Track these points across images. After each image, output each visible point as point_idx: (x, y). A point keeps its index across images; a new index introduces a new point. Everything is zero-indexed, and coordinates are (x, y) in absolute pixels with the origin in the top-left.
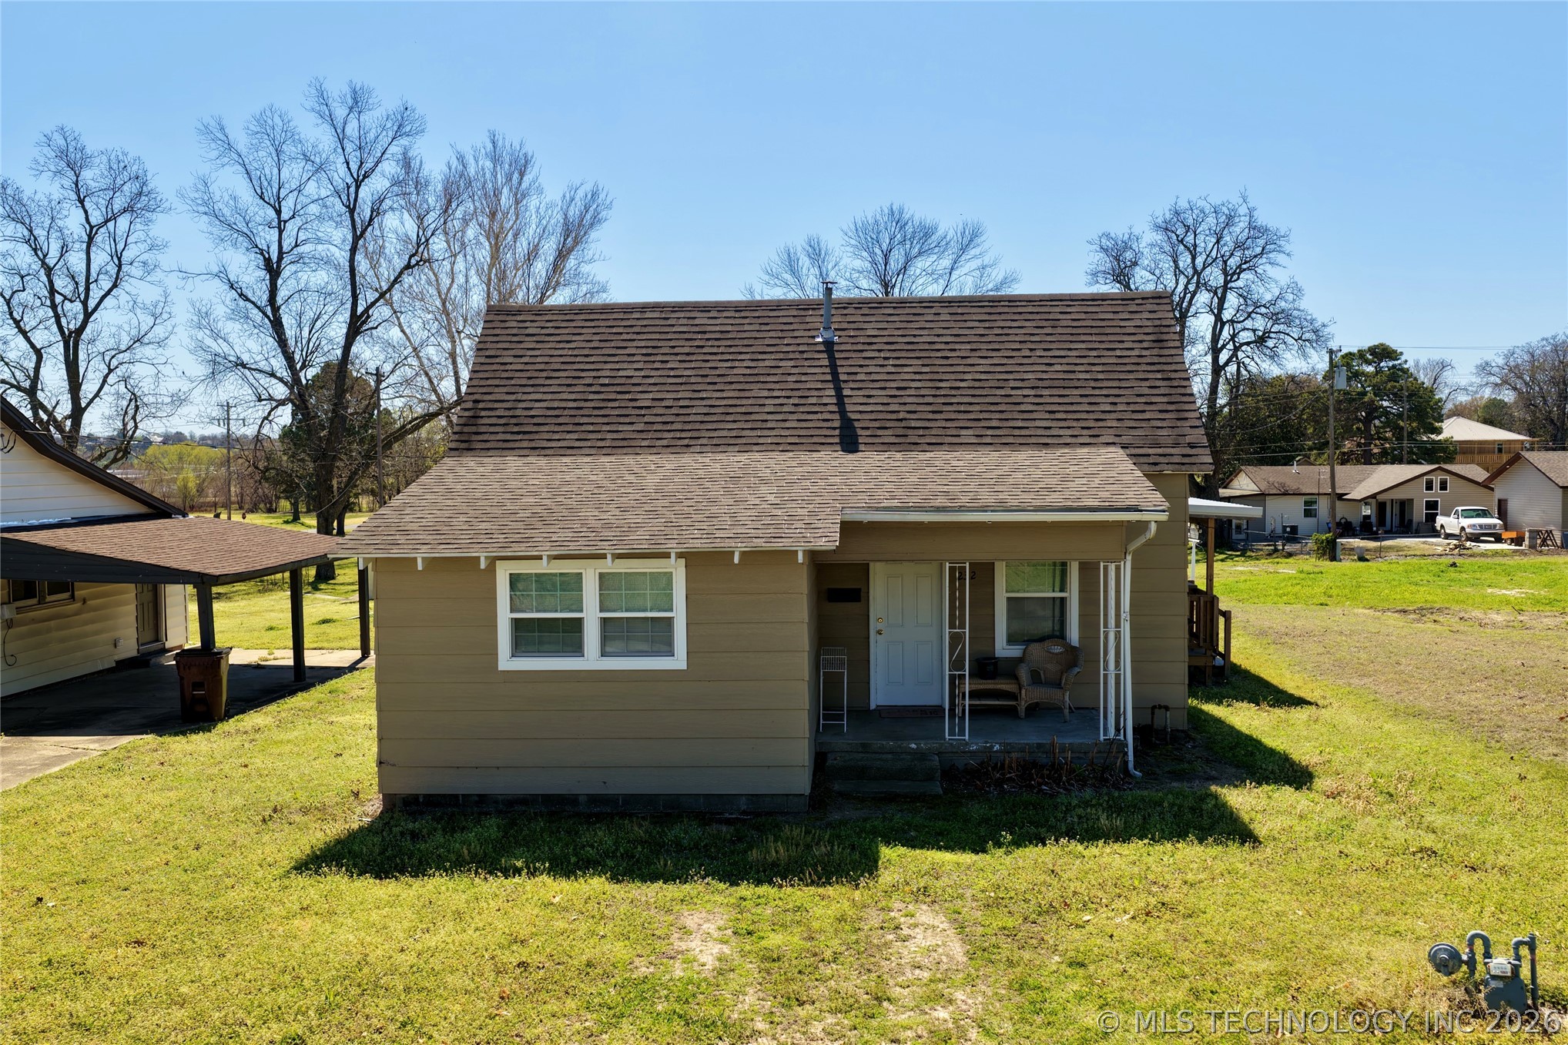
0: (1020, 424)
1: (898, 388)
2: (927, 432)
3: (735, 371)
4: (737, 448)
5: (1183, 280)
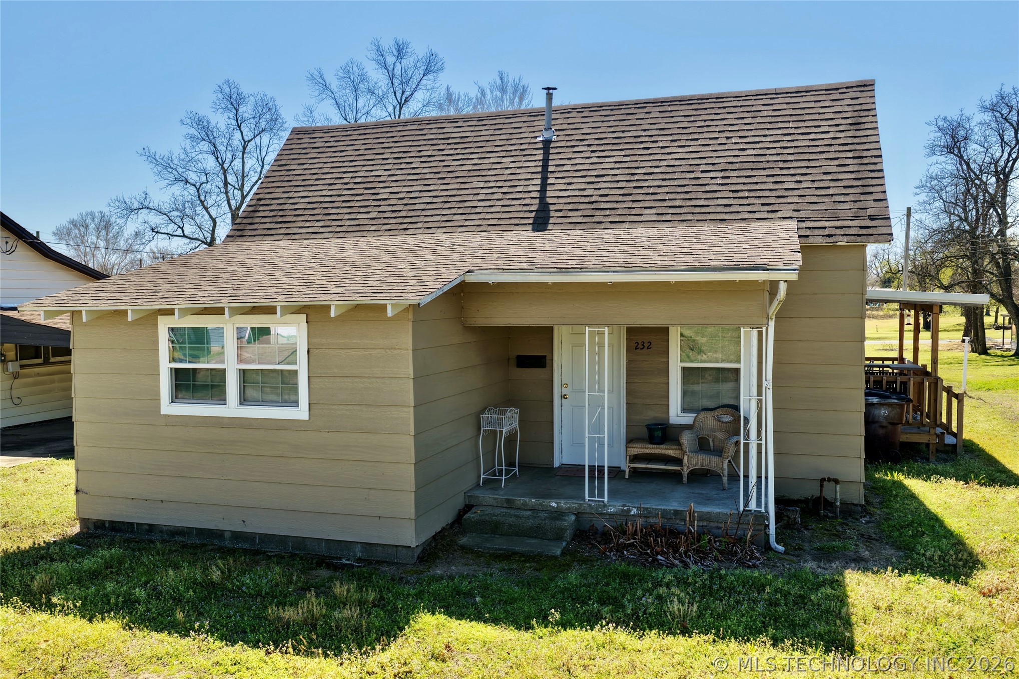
0: (702, 202)
1: (597, 176)
2: (613, 212)
3: (464, 168)
4: (444, 230)
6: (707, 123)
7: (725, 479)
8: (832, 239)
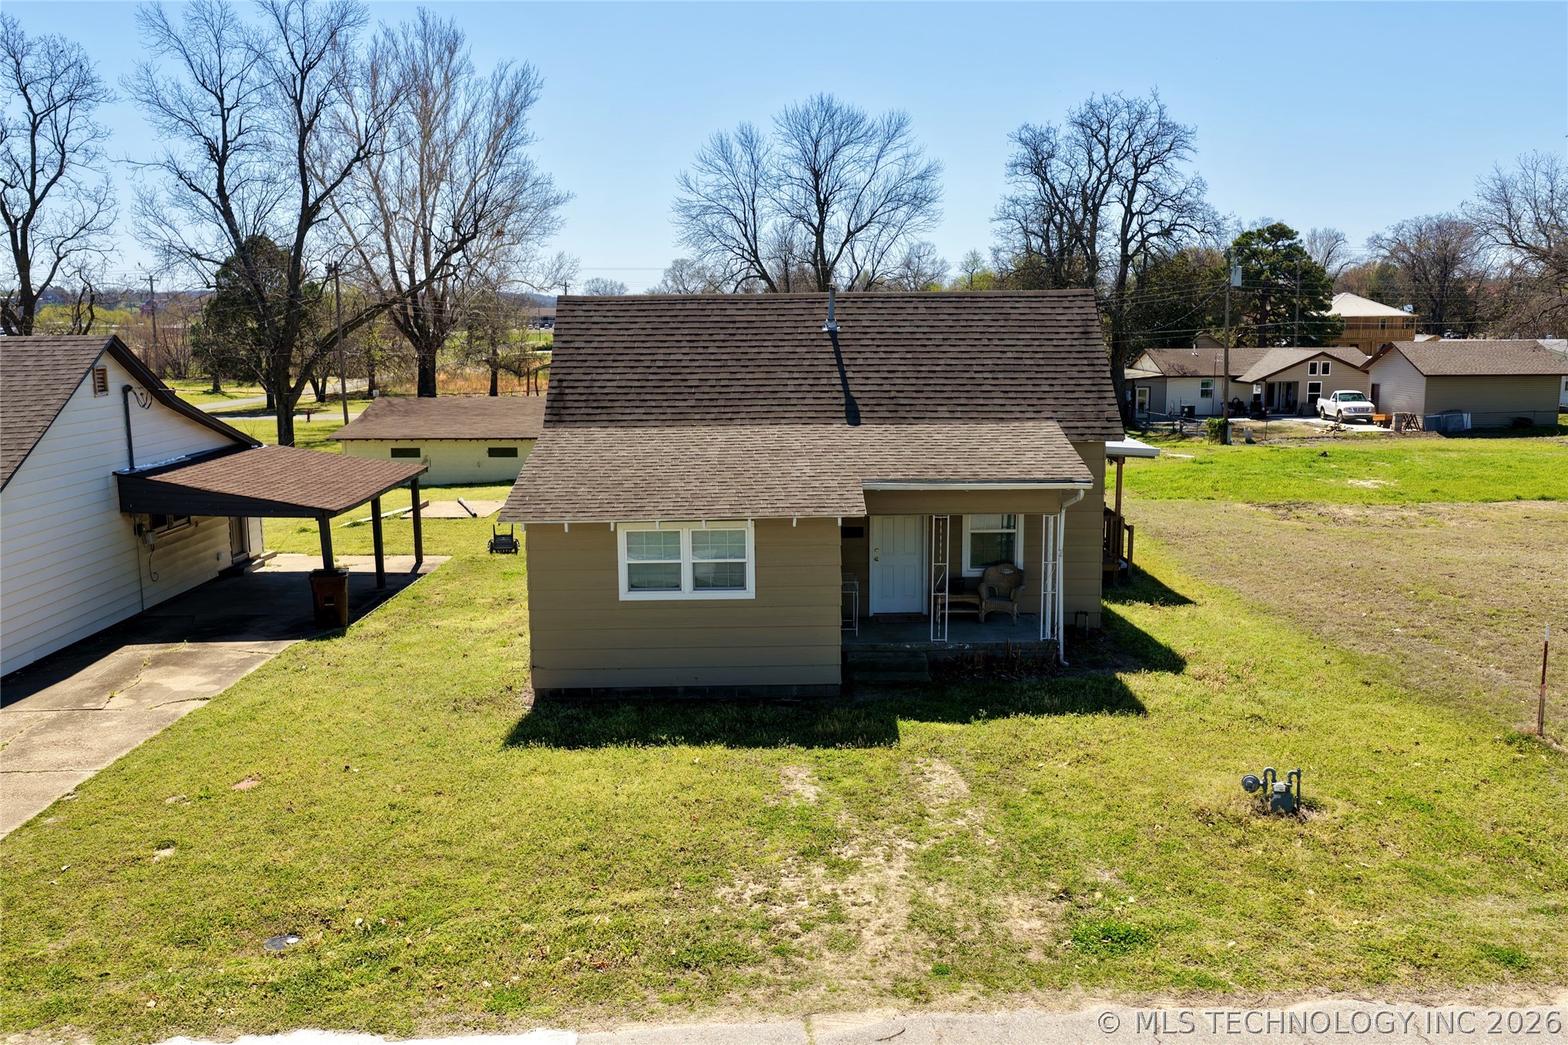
0: (982, 402)
1: (889, 372)
2: (912, 408)
5: (1096, 173)
6: (970, 323)
7: (1015, 618)
8: (1084, 438)
